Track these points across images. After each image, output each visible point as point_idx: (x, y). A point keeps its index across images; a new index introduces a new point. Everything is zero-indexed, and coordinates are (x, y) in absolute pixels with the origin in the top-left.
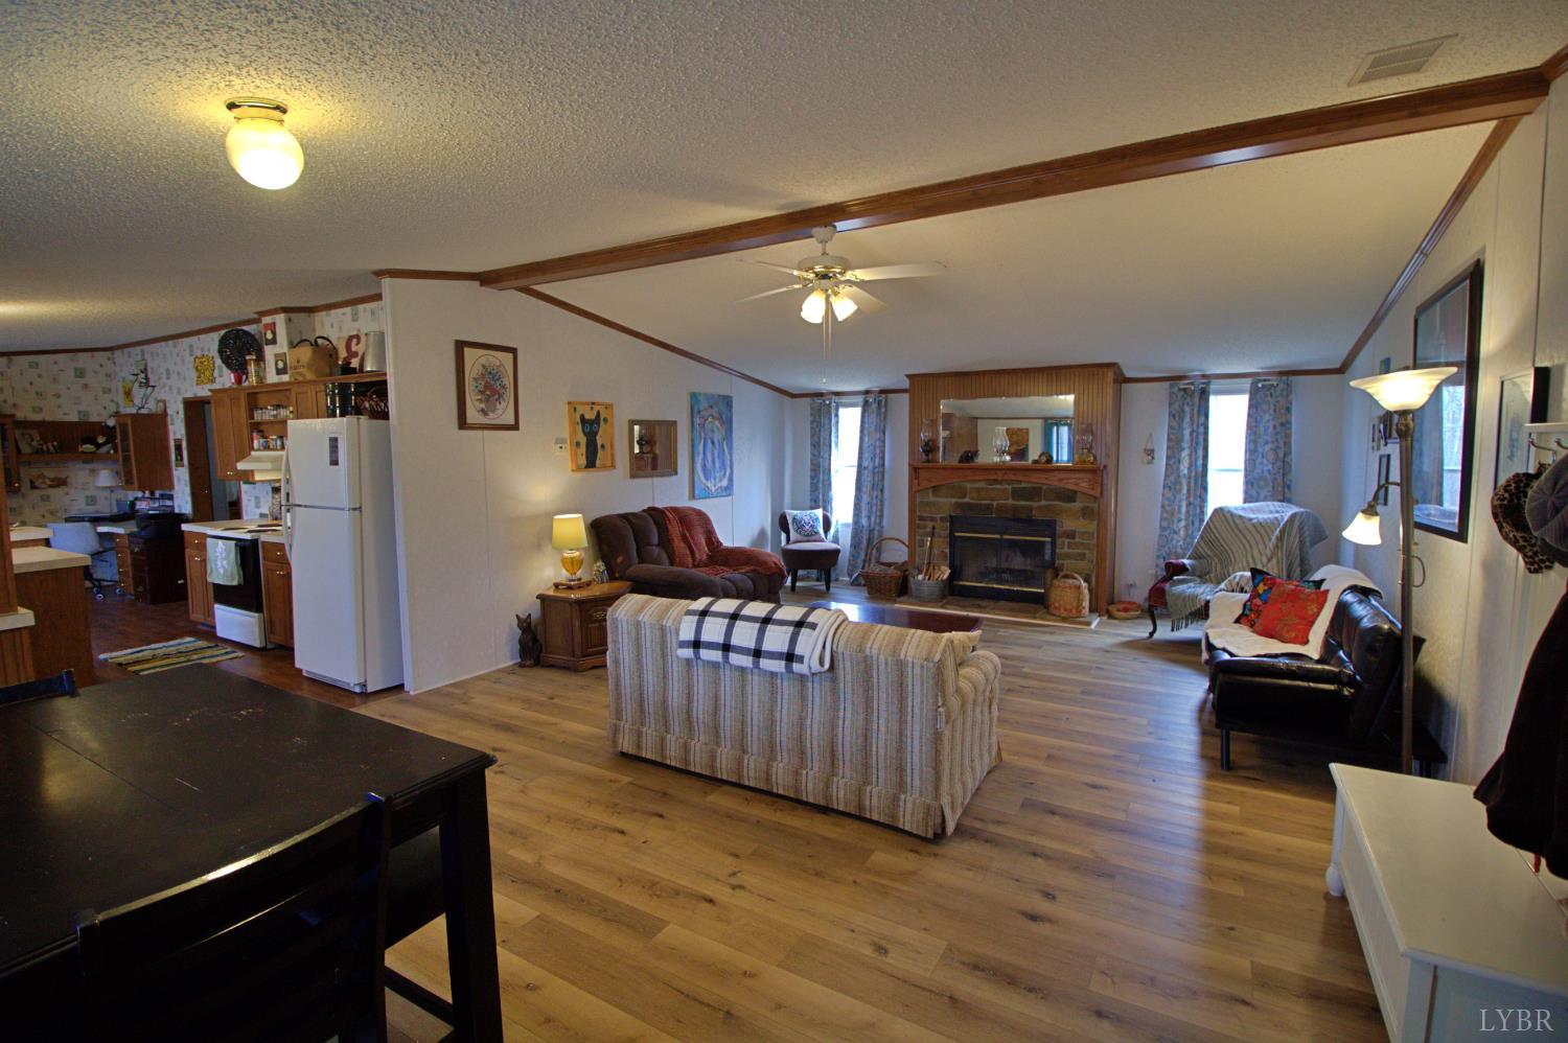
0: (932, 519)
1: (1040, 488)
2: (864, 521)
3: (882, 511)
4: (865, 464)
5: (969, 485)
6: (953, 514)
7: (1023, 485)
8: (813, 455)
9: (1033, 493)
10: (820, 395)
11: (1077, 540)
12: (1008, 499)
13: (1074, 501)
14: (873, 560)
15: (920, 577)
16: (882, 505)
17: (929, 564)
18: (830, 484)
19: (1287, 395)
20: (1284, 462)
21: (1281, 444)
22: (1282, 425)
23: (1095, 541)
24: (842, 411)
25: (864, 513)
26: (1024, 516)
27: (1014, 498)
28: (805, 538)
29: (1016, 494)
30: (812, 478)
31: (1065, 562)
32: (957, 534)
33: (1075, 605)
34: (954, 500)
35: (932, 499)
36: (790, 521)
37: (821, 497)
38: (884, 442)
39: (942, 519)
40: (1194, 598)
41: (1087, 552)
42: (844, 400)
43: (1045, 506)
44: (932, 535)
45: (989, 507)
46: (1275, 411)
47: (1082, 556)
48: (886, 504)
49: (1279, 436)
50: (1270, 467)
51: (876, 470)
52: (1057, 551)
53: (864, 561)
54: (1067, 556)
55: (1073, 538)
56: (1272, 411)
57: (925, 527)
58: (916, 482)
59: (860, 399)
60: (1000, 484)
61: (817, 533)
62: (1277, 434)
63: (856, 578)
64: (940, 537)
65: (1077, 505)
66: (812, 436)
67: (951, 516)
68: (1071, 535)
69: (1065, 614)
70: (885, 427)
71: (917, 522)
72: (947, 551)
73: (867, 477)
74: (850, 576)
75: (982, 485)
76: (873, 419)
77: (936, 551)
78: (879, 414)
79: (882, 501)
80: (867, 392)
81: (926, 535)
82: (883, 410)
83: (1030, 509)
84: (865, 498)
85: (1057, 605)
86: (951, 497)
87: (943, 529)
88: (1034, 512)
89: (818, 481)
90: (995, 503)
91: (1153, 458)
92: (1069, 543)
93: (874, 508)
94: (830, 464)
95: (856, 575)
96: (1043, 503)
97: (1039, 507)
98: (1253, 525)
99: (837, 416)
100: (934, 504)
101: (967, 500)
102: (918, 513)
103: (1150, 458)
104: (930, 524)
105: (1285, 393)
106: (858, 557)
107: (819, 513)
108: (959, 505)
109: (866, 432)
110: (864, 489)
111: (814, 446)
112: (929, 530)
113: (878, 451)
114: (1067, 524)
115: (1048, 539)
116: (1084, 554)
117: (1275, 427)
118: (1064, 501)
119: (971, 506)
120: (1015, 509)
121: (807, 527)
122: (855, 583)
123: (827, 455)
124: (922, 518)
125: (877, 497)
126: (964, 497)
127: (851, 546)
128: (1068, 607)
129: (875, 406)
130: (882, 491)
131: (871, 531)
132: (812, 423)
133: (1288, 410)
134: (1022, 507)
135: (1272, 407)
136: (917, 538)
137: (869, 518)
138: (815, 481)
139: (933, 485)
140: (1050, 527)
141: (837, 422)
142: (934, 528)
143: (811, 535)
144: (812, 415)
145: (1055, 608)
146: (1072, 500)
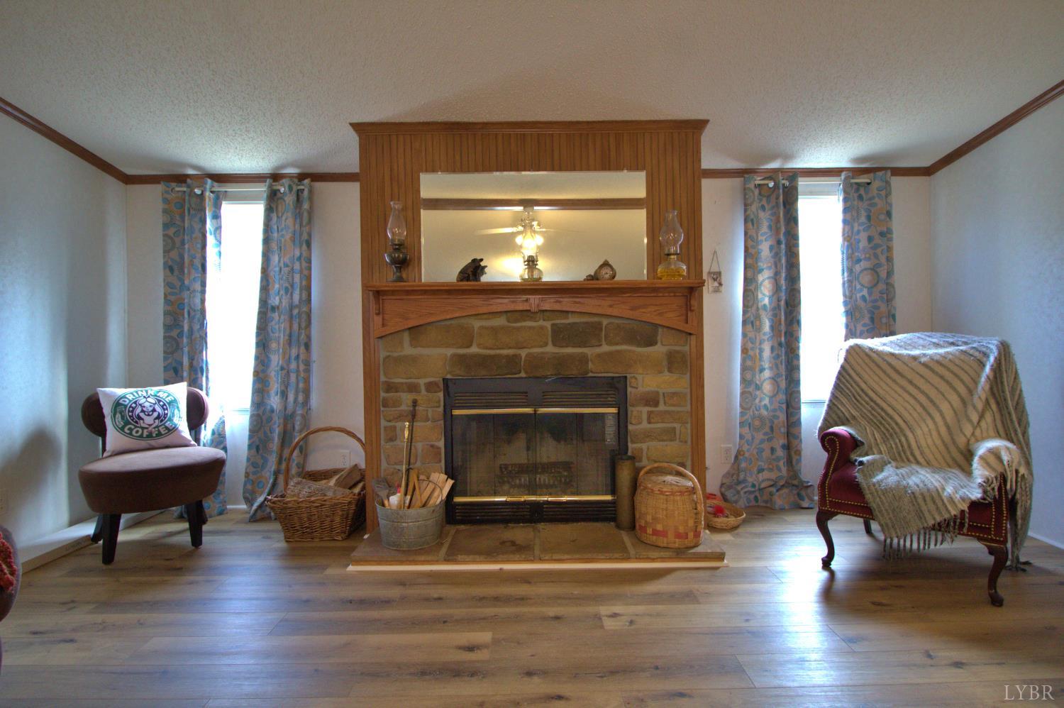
0: (413, 388)
1: (600, 323)
2: (275, 401)
3: (307, 381)
4: (275, 301)
5: (477, 324)
6: (449, 376)
7: (572, 319)
8: (168, 284)
9: (587, 333)
10: (181, 179)
11: (662, 407)
12: (546, 344)
13: (656, 343)
14: (294, 471)
15: (394, 500)
16: (308, 370)
17: (408, 471)
18: (204, 338)
19: (886, 197)
20: (887, 284)
21: (883, 259)
22: (882, 234)
23: (688, 408)
24: (227, 209)
25: (275, 386)
26: (574, 372)
27: (554, 344)
28: (143, 444)
29: (561, 335)
30: (168, 328)
31: (644, 446)
32: (456, 412)
33: (691, 523)
34: (450, 352)
35: (408, 350)
36: (107, 410)
37: (186, 361)
38: (309, 261)
39: (430, 387)
40: (933, 497)
41: (677, 426)
42: (231, 188)
43: (610, 354)
44: (413, 417)
45: (513, 360)
46: (869, 218)
47: (670, 434)
48: (315, 367)
49: (879, 251)
50: (865, 292)
51: (295, 312)
52: (630, 427)
53: (277, 473)
54: (648, 436)
55: (656, 404)
56: (863, 219)
57: (397, 403)
58: (378, 320)
59: (262, 189)
60: (532, 319)
61: (173, 430)
62: (876, 247)
63: (260, 506)
64: (427, 420)
65: (659, 350)
66: (166, 252)
67: (445, 380)
68: (651, 400)
69: (678, 543)
70: (310, 235)
71: (383, 394)
72: (441, 444)
73: (279, 325)
74: (249, 501)
75: (500, 322)
76: (287, 220)
77: (419, 446)
78: (298, 215)
79: (308, 364)
80: (275, 177)
81: (400, 417)
82: (306, 206)
83: (583, 360)
84: (276, 360)
85: (659, 527)
86: (448, 346)
87: (432, 404)
88: (590, 365)
89: (181, 334)
90: (523, 353)
91: (720, 284)
92: (650, 413)
93: (293, 377)
94: (203, 301)
95: (261, 499)
96: (606, 348)
97: (599, 356)
98: (925, 365)
99: (217, 217)
100: (414, 359)
101: (474, 350)
102: (383, 378)
103: (716, 284)
104: (407, 398)
105: (883, 193)
106: (263, 467)
107: (179, 392)
108: (461, 360)
109: (274, 246)
110: (274, 345)
111: (171, 269)
112: (405, 407)
113: (297, 278)
114: (645, 382)
115: (614, 410)
116: (674, 429)
117: (870, 239)
118: (639, 345)
119: (483, 361)
120: (561, 361)
121: (149, 420)
122: (258, 517)
123: (198, 286)
124: (390, 387)
125: (297, 357)
126: (469, 346)
127: (250, 446)
128: (681, 529)
129: (290, 199)
130: (307, 346)
131: (288, 418)
132: (166, 226)
133: (889, 214)
134: (570, 356)
135: (863, 213)
136: (383, 423)
137: (284, 395)
138: (174, 333)
139: (411, 324)
140: (616, 389)
141: (218, 229)
142: (415, 403)
143: (161, 434)
144: (165, 211)
145: (655, 533)
146: (651, 342)
